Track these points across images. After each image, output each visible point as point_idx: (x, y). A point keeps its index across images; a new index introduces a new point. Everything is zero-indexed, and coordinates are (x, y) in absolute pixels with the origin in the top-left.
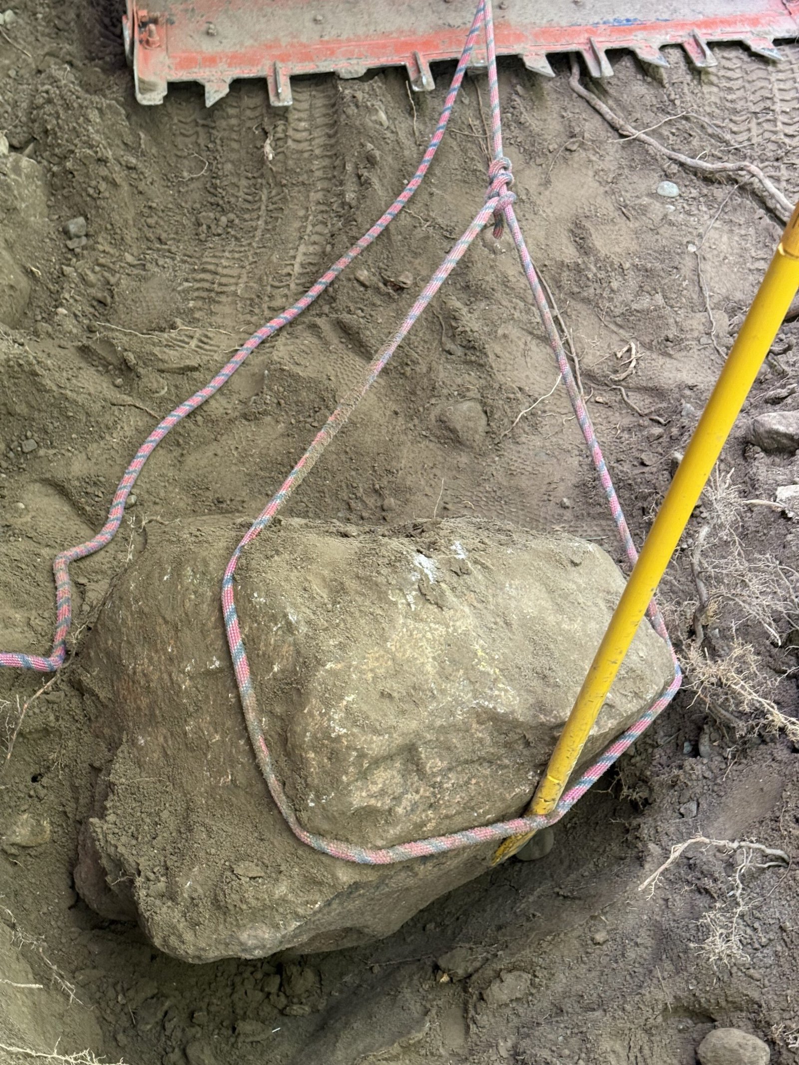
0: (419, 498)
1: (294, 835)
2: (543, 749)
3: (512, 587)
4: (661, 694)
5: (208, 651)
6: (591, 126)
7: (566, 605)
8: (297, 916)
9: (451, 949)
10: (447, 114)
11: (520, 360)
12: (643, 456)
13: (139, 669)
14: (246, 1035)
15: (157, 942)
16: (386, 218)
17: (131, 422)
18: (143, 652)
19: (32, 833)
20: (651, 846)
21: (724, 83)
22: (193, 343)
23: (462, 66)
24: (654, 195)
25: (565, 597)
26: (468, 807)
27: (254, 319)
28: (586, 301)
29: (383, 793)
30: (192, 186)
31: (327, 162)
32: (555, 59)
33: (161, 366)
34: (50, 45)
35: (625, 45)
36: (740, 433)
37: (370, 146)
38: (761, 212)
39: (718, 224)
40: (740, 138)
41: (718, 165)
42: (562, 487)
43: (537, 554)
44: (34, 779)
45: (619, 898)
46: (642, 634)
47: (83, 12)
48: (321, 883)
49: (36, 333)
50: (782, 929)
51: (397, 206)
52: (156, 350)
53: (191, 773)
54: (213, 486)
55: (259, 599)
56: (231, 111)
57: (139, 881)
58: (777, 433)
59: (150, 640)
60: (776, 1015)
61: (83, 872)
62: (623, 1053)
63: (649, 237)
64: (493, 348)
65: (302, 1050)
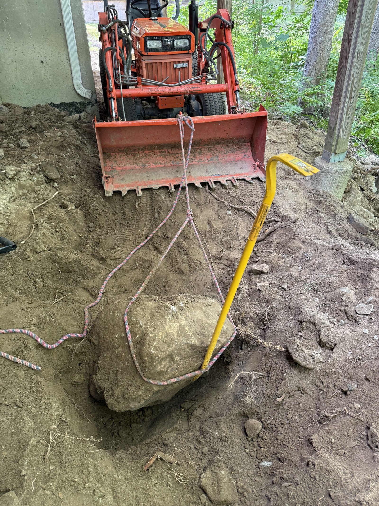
0: (174, 287)
1: (143, 379)
2: (203, 353)
3: (195, 312)
4: (232, 336)
5: (121, 332)
6: (211, 199)
7: (208, 316)
8: (144, 399)
9: (184, 402)
10: (178, 197)
11: (197, 253)
12: (226, 276)
13: (104, 337)
14: (134, 427)
15: (109, 407)
16: (164, 221)
17: (104, 272)
18: (105, 332)
19: (79, 378)
20: (232, 373)
21: (241, 188)
22: (119, 252)
23: (181, 186)
24: (226, 214)
25: (208, 314)
26: (186, 369)
27: (134, 246)
28: (212, 239)
29: (164, 367)
30: (119, 214)
31: (151, 208)
32: (202, 184)
33: (111, 258)
34: (85, 183)
35: (218, 180)
36: (248, 270)
37: (160, 205)
38: (251, 217)
39: (241, 220)
40: (245, 201)
41: (240, 207)
42: (208, 283)
43: (201, 303)
44: (79, 365)
45: (225, 387)
46: (226, 322)
47: (93, 175)
48: (150, 391)
49: (81, 251)
50: (263, 393)
51: (167, 218)
52: (110, 254)
53: (117, 363)
54: (124, 287)
55: (133, 319)
56: (128, 197)
57: (105, 392)
58: (256, 270)
59: (107, 329)
60: (263, 415)
61: (92, 388)
62: (226, 427)
63: (226, 224)
64: (190, 250)
65: (147, 431)
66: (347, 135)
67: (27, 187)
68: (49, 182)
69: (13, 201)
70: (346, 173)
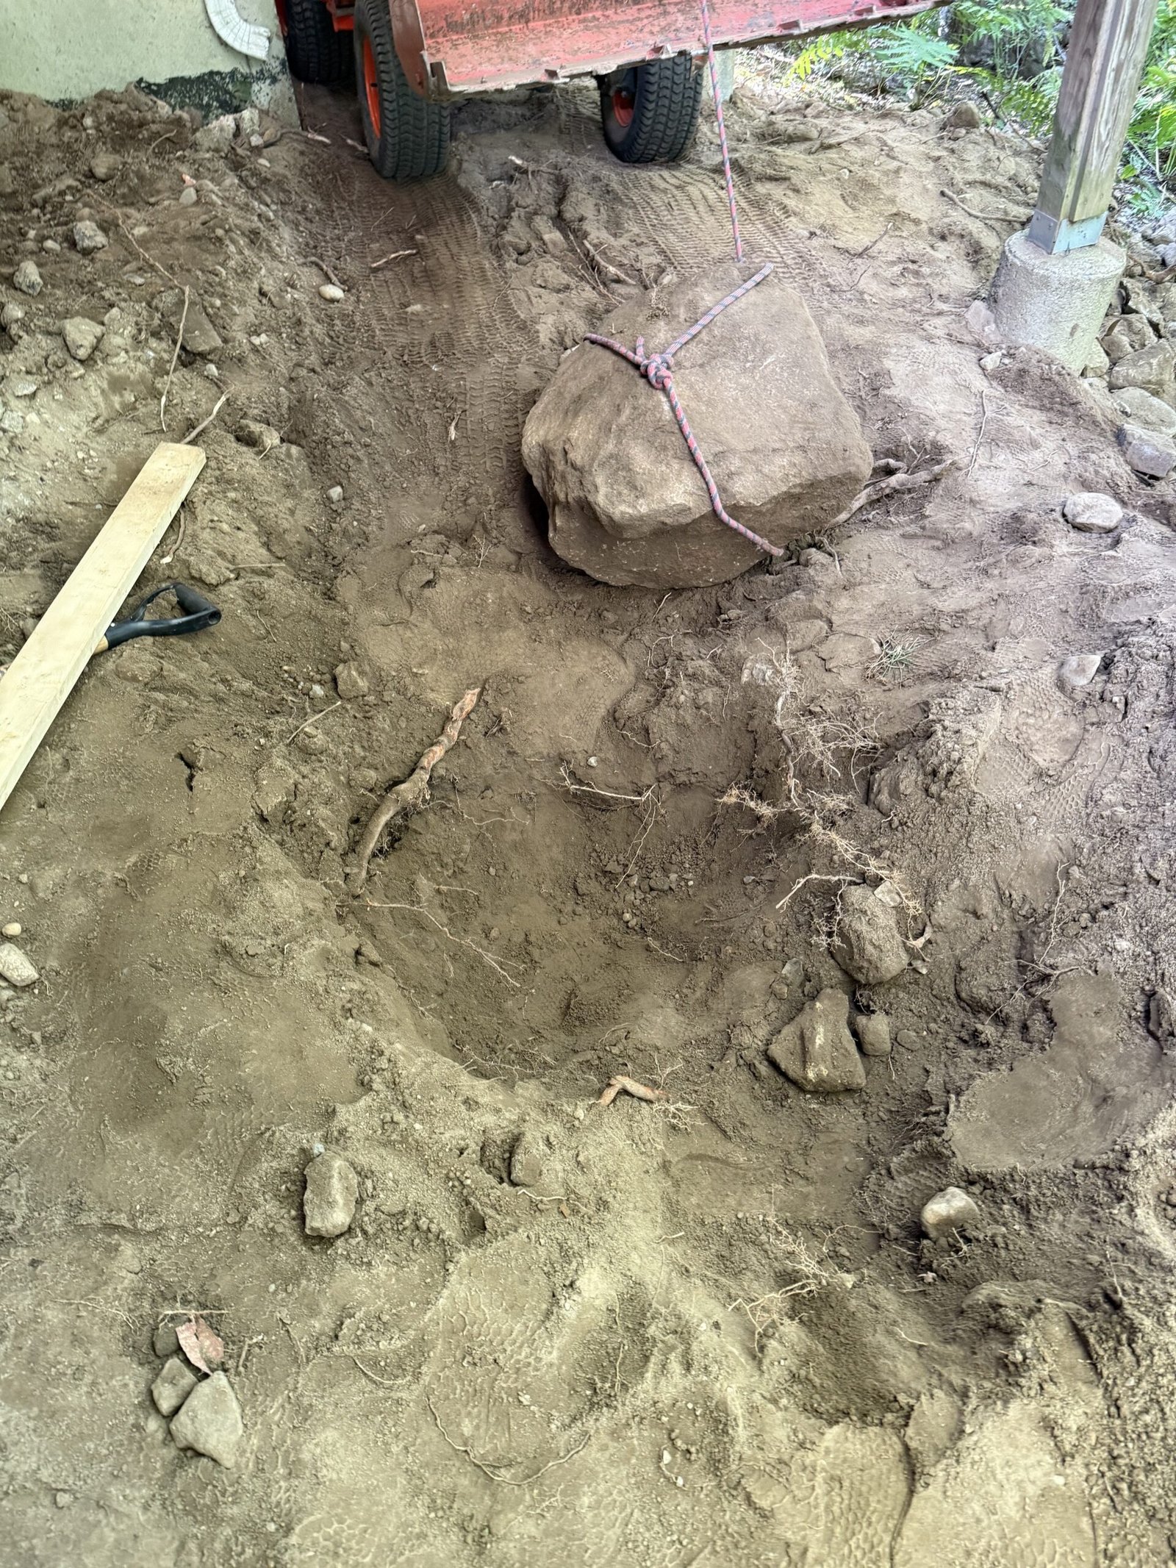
47: (314, 329)
66: (1110, 159)
67: (132, 384)
68: (191, 363)
69: (100, 431)
70: (1104, 285)
